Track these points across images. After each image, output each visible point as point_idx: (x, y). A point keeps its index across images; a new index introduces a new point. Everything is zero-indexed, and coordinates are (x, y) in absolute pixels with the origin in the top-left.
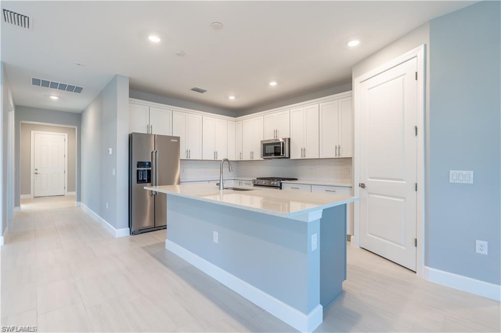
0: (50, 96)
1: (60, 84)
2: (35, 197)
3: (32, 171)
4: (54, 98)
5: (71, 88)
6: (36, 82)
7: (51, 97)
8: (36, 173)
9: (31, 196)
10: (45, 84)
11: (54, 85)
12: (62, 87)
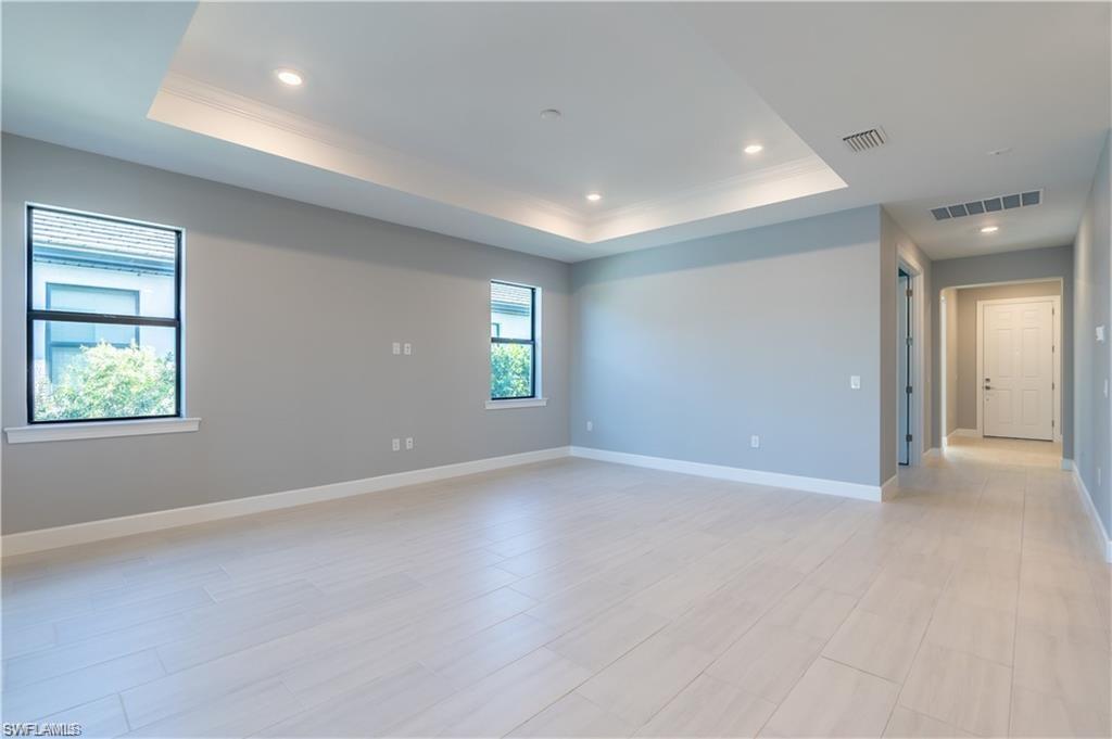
0: (980, 229)
1: (1004, 198)
2: (985, 437)
3: (980, 383)
4: (990, 229)
5: (1011, 202)
6: (940, 214)
7: (984, 230)
8: (988, 388)
9: (978, 433)
10: (958, 211)
11: (975, 208)
12: (993, 205)
